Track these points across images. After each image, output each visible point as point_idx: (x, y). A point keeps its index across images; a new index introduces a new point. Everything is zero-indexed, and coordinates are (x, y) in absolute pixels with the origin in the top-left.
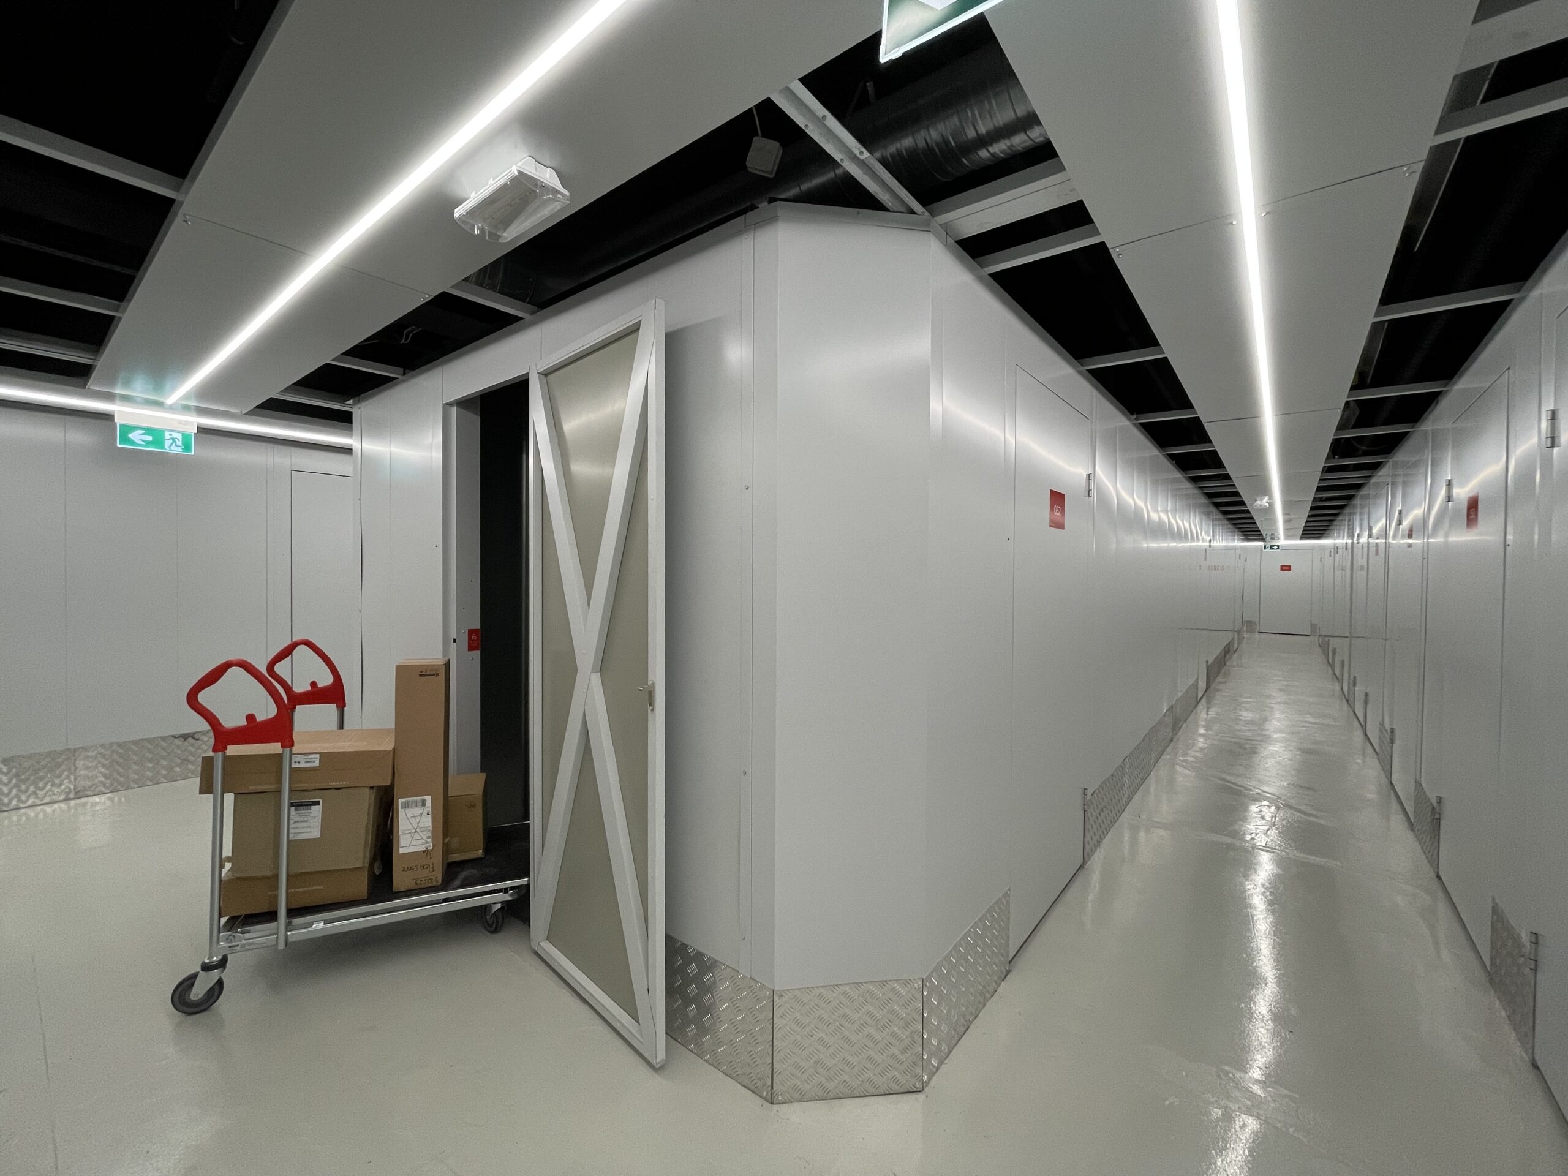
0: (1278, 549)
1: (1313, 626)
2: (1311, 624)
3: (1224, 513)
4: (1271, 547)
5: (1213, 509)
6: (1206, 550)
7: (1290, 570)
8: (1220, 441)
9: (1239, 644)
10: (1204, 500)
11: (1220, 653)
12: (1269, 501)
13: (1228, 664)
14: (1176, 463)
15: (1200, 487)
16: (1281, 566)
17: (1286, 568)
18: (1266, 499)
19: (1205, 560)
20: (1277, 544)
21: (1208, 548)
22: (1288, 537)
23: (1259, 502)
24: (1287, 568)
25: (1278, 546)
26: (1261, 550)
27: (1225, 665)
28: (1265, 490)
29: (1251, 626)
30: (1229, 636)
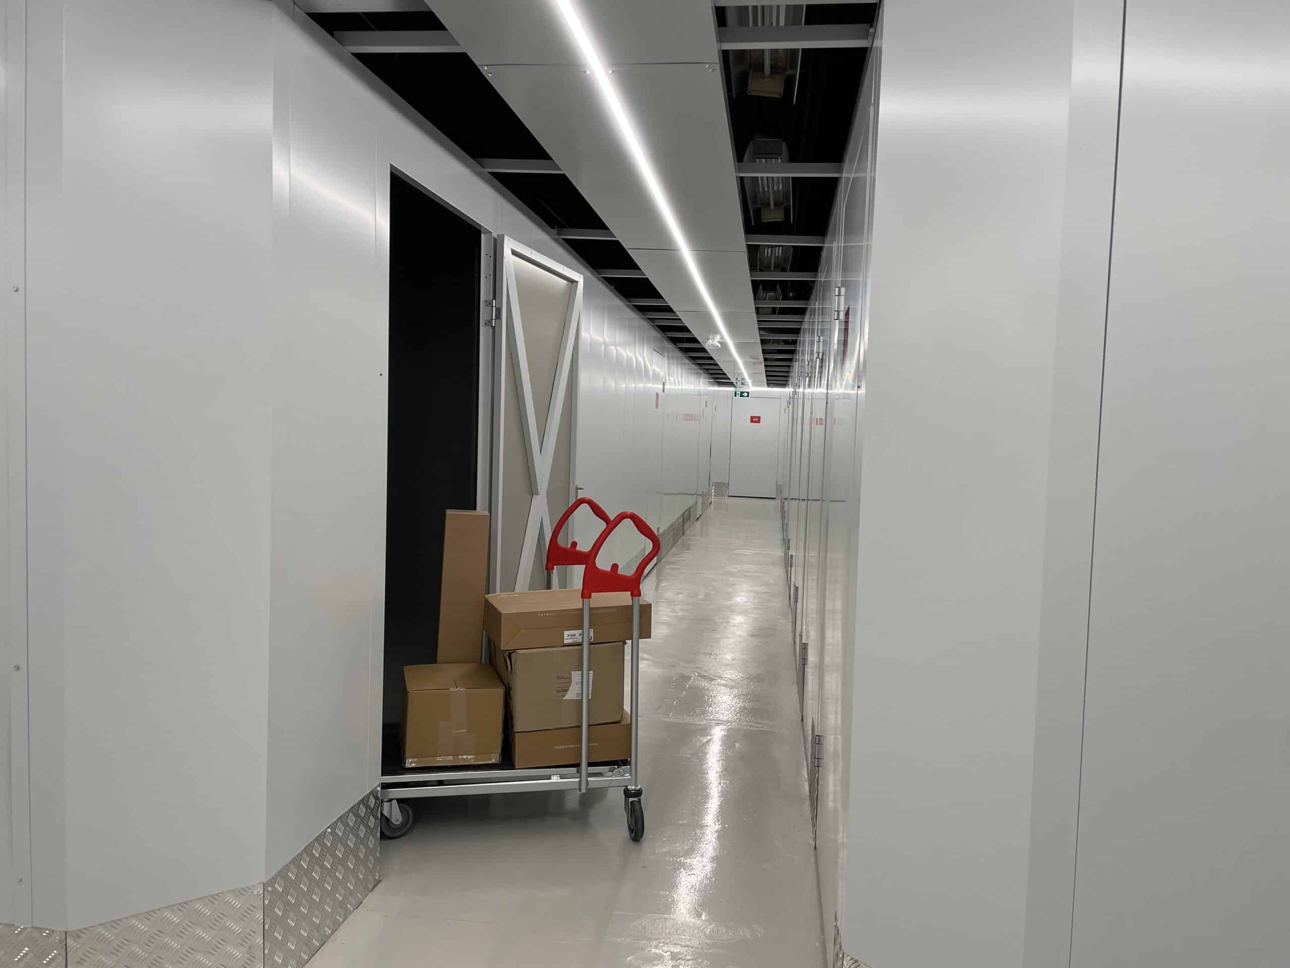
0: (748, 396)
1: (779, 489)
2: (777, 485)
3: (682, 349)
4: (742, 394)
5: (669, 345)
6: (657, 394)
7: (759, 422)
8: (650, 270)
9: (703, 510)
10: (655, 333)
11: (678, 520)
12: (720, 341)
13: (687, 533)
14: (615, 288)
15: (649, 318)
16: (751, 417)
17: (755, 420)
18: (718, 338)
19: (657, 407)
20: (748, 391)
21: (660, 392)
22: (755, 383)
23: (710, 342)
24: (757, 420)
25: (748, 393)
26: (732, 397)
27: (683, 534)
28: (715, 330)
29: (721, 488)
30: (688, 502)
